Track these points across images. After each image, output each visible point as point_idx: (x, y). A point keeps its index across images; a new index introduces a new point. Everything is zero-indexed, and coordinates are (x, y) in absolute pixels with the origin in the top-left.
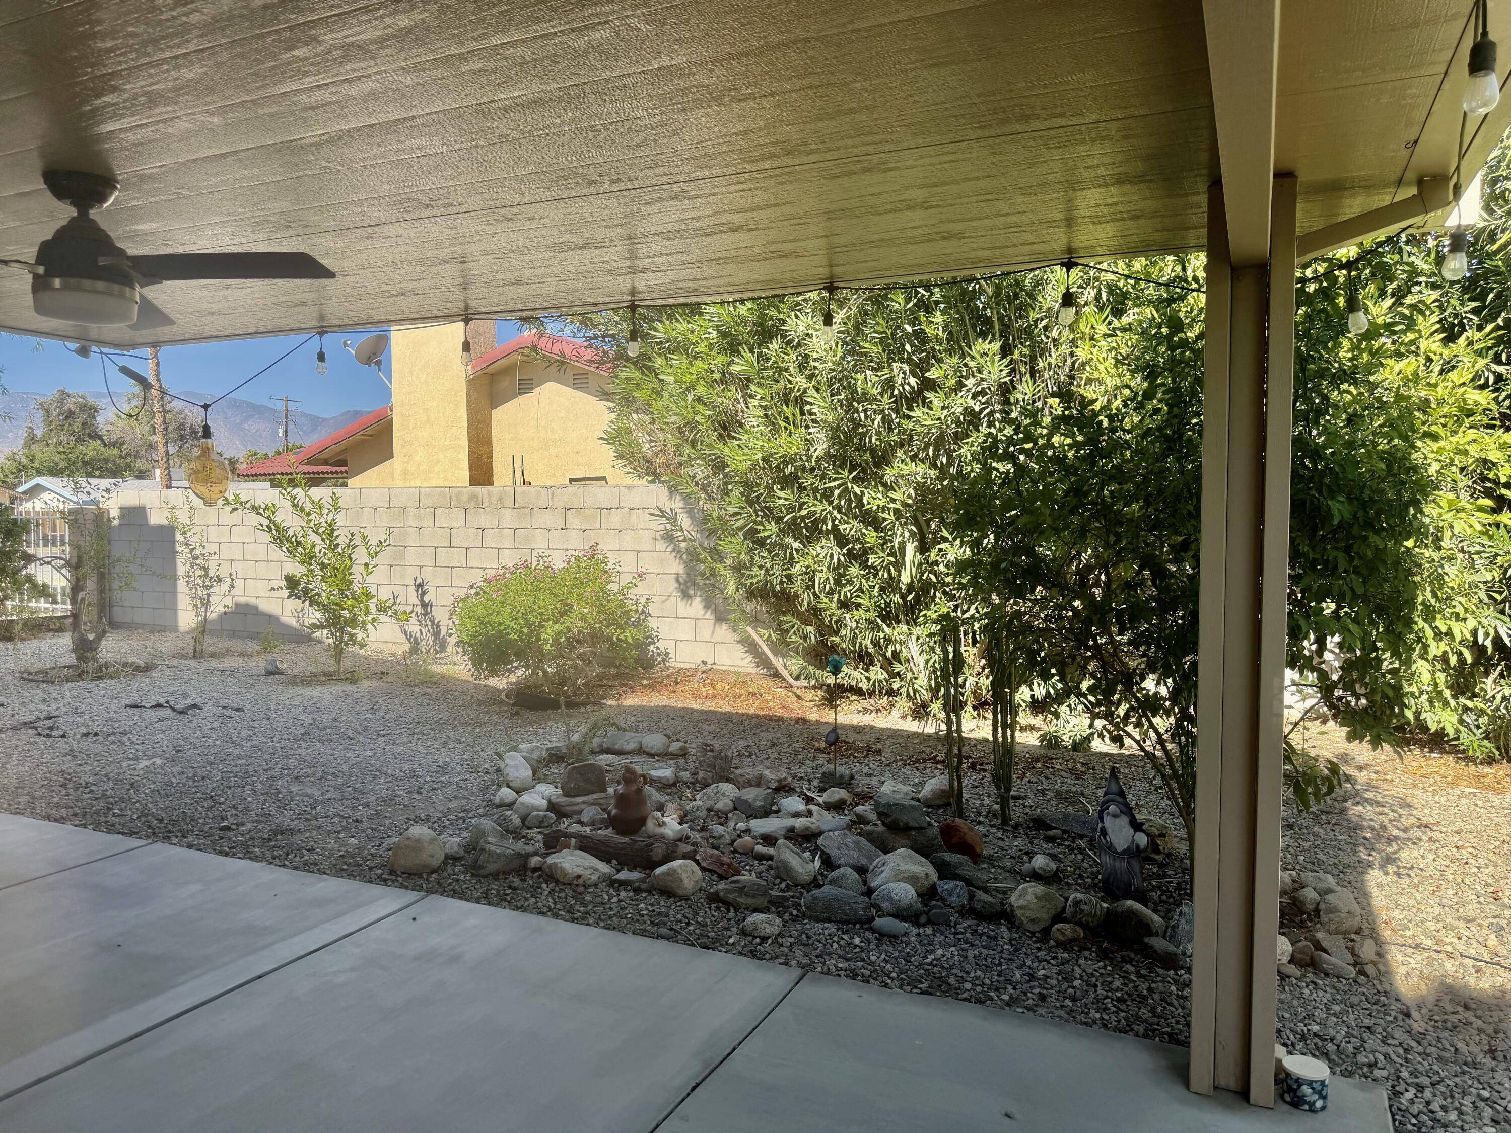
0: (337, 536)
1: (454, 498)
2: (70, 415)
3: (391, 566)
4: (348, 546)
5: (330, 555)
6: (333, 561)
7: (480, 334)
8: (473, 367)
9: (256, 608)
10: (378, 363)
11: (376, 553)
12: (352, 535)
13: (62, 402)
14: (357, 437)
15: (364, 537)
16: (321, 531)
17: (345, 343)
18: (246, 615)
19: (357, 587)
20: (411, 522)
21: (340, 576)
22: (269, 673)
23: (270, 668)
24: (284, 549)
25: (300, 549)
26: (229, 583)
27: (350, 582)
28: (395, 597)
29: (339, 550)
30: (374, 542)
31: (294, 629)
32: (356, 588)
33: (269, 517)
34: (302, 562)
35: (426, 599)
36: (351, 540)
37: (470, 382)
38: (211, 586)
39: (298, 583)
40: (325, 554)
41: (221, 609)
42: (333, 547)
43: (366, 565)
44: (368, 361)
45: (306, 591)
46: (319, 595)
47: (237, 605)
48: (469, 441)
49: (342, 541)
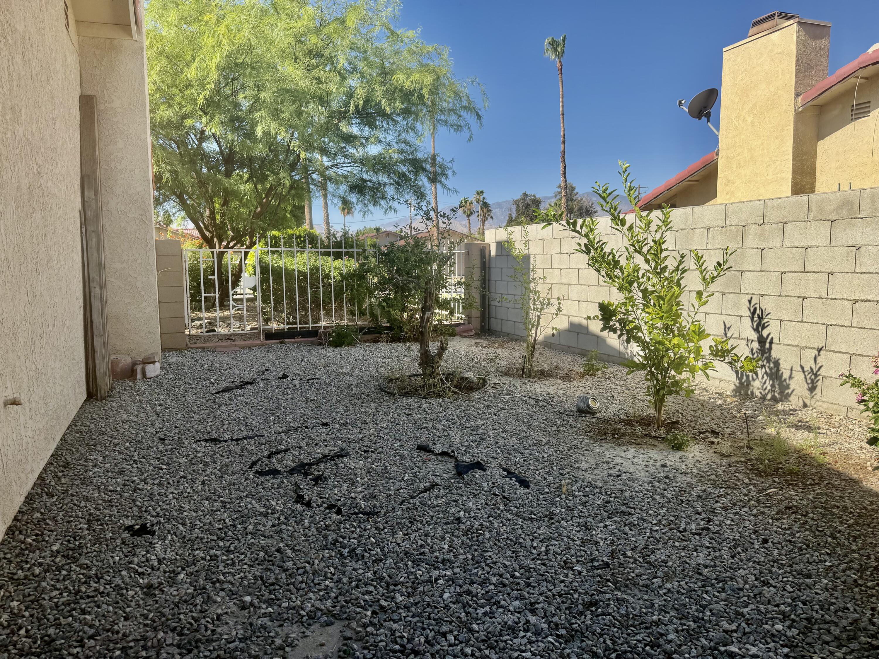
0: (666, 257)
1: (814, 208)
2: (528, 206)
3: (723, 293)
4: (677, 269)
5: (655, 280)
6: (658, 287)
7: (812, 67)
8: (803, 100)
9: (587, 328)
10: (708, 115)
11: (713, 279)
12: (682, 257)
13: (524, 199)
14: (685, 183)
15: (698, 258)
16: (645, 249)
17: (680, 103)
18: (578, 333)
19: (685, 321)
20: (751, 241)
21: (665, 308)
22: (581, 411)
23: (582, 406)
24: (603, 273)
25: (617, 272)
26: (556, 307)
27: (679, 316)
28: (726, 328)
29: (667, 274)
30: (710, 265)
31: (619, 352)
32: (684, 323)
33: (587, 236)
34: (621, 288)
35: (765, 333)
36: (681, 262)
37: (799, 116)
38: (542, 309)
39: (613, 313)
40: (649, 279)
41: (549, 331)
42: (659, 271)
43: (699, 294)
44: (699, 116)
45: (623, 323)
46: (638, 328)
47: (572, 325)
48: (793, 173)
49: (671, 263)
